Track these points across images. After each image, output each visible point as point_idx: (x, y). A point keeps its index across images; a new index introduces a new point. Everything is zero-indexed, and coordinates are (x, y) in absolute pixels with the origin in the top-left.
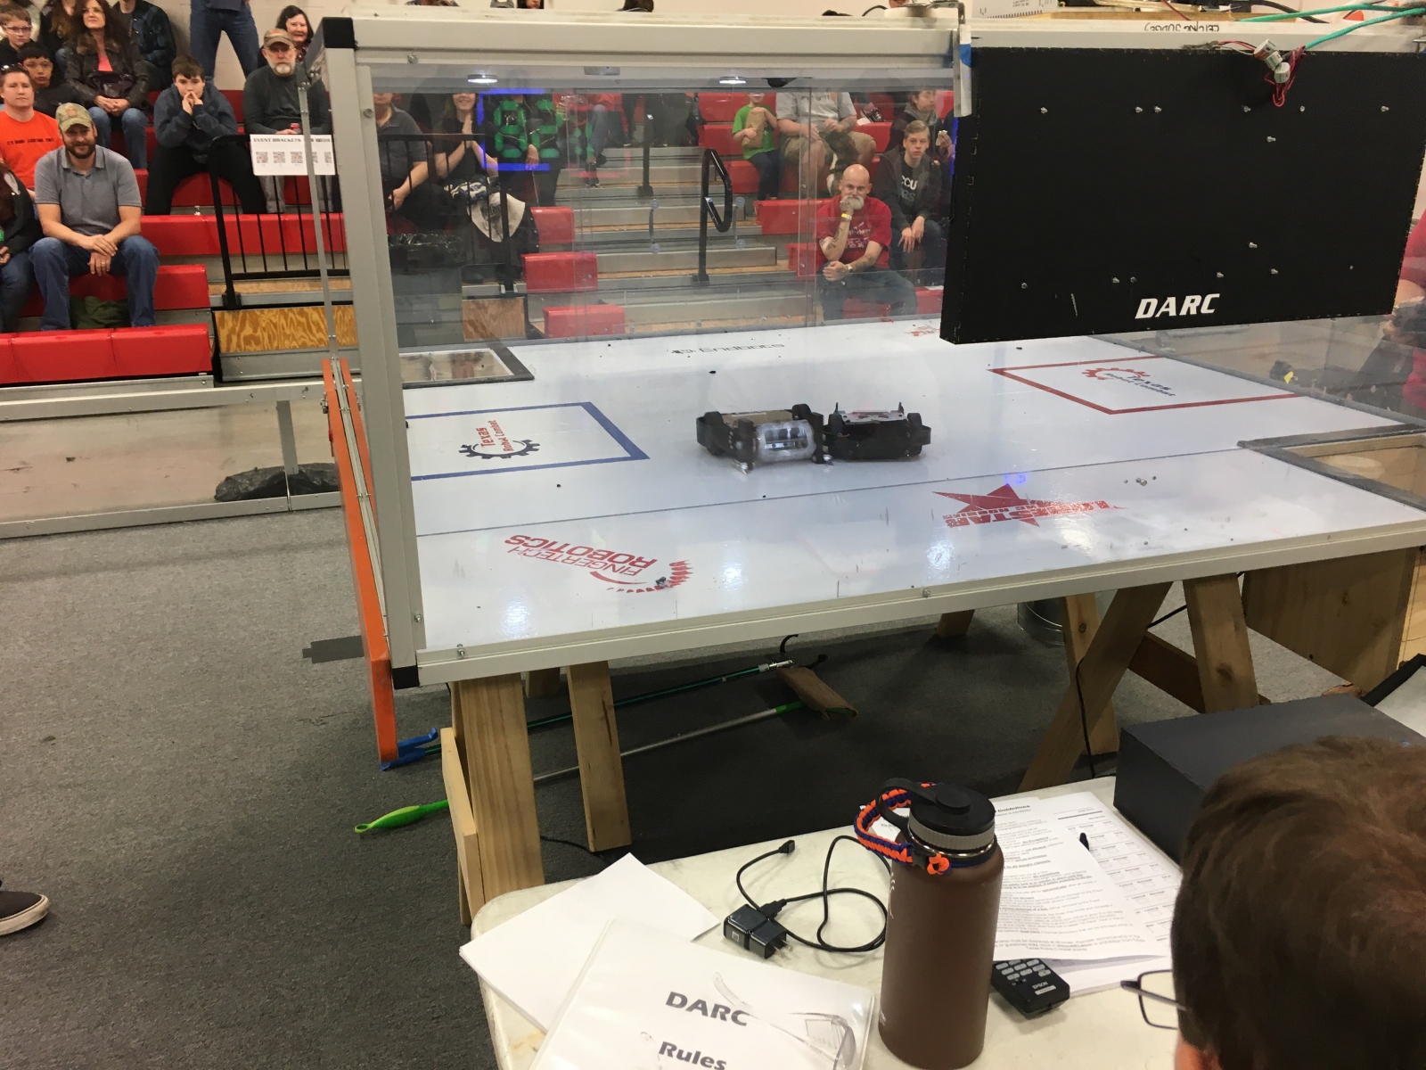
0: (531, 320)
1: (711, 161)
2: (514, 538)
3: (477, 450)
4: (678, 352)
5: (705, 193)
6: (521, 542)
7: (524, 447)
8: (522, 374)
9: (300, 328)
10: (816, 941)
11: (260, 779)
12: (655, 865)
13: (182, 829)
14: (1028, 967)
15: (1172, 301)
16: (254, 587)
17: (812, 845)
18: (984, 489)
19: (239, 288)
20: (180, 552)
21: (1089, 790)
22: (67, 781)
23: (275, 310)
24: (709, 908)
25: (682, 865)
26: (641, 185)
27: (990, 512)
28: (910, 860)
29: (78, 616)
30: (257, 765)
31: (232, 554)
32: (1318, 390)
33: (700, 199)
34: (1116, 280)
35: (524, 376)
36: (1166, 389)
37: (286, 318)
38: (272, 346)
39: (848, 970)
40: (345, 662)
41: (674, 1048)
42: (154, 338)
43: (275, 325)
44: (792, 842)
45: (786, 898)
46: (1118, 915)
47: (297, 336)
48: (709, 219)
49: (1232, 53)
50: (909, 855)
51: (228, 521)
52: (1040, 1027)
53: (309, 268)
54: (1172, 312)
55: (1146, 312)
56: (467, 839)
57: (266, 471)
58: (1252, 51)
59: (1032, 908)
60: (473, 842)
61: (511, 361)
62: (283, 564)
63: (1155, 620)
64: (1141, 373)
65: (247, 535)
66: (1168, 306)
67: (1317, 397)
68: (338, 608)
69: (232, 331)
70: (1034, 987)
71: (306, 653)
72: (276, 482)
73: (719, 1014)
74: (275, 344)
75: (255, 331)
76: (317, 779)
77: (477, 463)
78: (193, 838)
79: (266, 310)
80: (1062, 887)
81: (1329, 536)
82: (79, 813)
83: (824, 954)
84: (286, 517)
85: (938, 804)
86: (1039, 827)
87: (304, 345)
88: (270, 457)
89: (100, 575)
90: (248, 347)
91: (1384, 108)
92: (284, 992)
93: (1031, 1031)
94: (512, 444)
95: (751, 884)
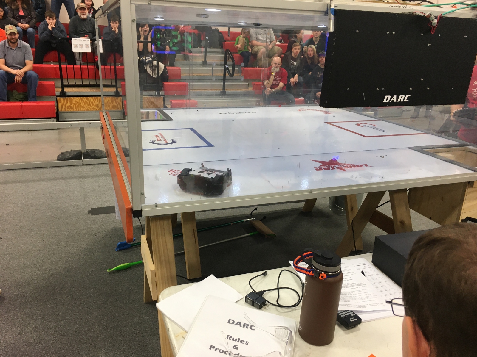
0: (165, 104)
1: (228, 54)
2: (171, 170)
3: (156, 142)
4: (220, 113)
5: (225, 64)
6: (173, 172)
7: (172, 141)
8: (168, 119)
9: (86, 104)
10: (276, 304)
11: (74, 253)
12: (220, 279)
13: (47, 269)
14: (347, 313)
15: (395, 97)
16: (71, 189)
17: (273, 273)
18: (327, 159)
19: (66, 89)
20: (45, 177)
21: (363, 257)
22: (7, 253)
23: (78, 97)
24: (239, 293)
25: (229, 279)
26: (204, 61)
27: (330, 167)
28: (313, 275)
29: (10, 197)
30: (73, 249)
31: (63, 178)
32: (433, 132)
33: (223, 66)
34: (378, 89)
35: (169, 119)
36: (383, 130)
37: (82, 100)
38: (76, 109)
39: (287, 313)
40: (103, 215)
41: (231, 337)
42: (36, 105)
43: (78, 103)
44: (266, 272)
45: (265, 290)
46: (376, 297)
47: (85, 106)
48: (227, 73)
49: (418, 16)
50: (313, 273)
51: (62, 168)
52: (352, 332)
53: (90, 84)
54: (395, 101)
55: (387, 100)
56: (151, 271)
57: (75, 151)
58: (425, 15)
59: (347, 294)
60: (153, 273)
61: (165, 114)
62: (81, 182)
63: (378, 205)
64: (374, 125)
65: (68, 172)
66: (394, 98)
67: (433, 134)
68: (100, 197)
69: (63, 104)
70: (350, 319)
71: (89, 212)
72: (78, 155)
73: (245, 326)
74: (78, 109)
75: (71, 104)
76: (94, 254)
77: (156, 146)
78: (51, 273)
79: (75, 97)
80: (357, 288)
81: (441, 177)
82: (11, 264)
83: (279, 308)
84: (82, 167)
85: (322, 257)
86: (348, 268)
87: (88, 110)
88: (77, 146)
89: (17, 184)
90: (68, 110)
91: (465, 36)
92: (83, 324)
93: (349, 334)
94: (167, 140)
95: (253, 285)
